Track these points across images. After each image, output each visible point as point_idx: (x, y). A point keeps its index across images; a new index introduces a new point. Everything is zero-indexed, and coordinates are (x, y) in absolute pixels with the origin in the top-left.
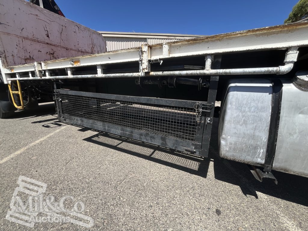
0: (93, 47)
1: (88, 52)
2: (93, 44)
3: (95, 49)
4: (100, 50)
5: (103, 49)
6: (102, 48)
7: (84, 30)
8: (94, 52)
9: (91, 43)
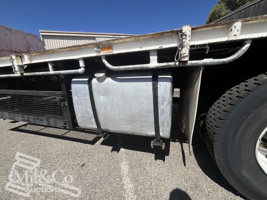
0: (29, 47)
1: (24, 52)
2: (28, 44)
3: (31, 49)
4: (37, 49)
5: (41, 48)
6: (39, 48)
7: (17, 32)
8: (30, 51)
9: (27, 44)
